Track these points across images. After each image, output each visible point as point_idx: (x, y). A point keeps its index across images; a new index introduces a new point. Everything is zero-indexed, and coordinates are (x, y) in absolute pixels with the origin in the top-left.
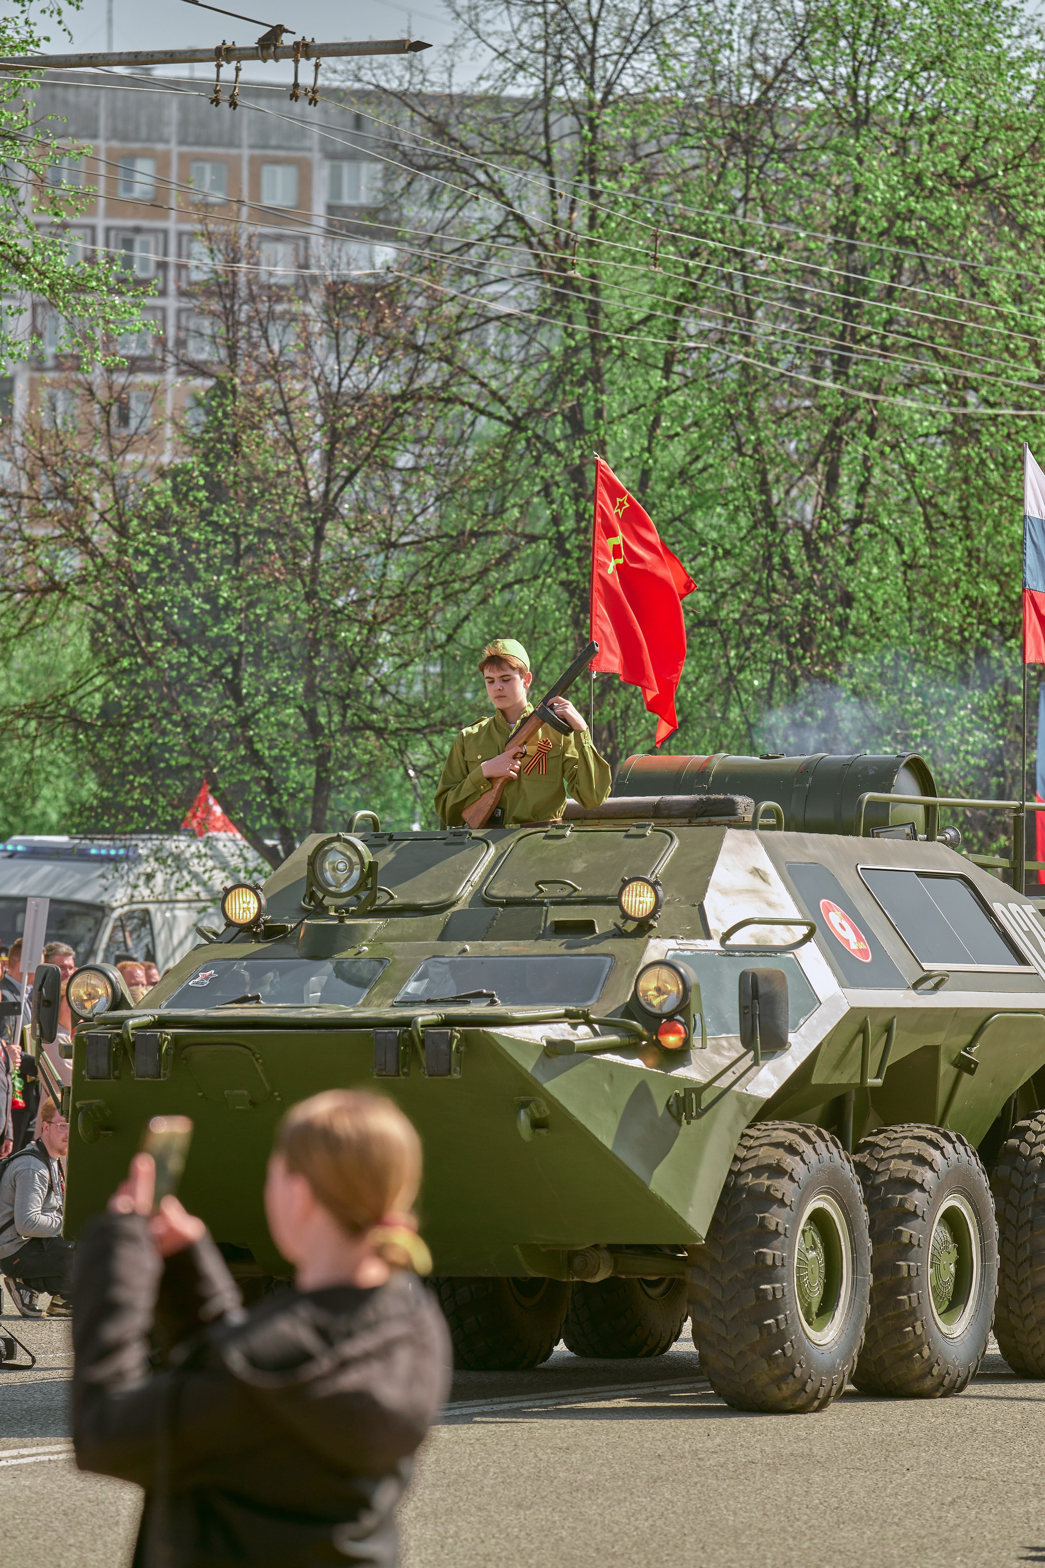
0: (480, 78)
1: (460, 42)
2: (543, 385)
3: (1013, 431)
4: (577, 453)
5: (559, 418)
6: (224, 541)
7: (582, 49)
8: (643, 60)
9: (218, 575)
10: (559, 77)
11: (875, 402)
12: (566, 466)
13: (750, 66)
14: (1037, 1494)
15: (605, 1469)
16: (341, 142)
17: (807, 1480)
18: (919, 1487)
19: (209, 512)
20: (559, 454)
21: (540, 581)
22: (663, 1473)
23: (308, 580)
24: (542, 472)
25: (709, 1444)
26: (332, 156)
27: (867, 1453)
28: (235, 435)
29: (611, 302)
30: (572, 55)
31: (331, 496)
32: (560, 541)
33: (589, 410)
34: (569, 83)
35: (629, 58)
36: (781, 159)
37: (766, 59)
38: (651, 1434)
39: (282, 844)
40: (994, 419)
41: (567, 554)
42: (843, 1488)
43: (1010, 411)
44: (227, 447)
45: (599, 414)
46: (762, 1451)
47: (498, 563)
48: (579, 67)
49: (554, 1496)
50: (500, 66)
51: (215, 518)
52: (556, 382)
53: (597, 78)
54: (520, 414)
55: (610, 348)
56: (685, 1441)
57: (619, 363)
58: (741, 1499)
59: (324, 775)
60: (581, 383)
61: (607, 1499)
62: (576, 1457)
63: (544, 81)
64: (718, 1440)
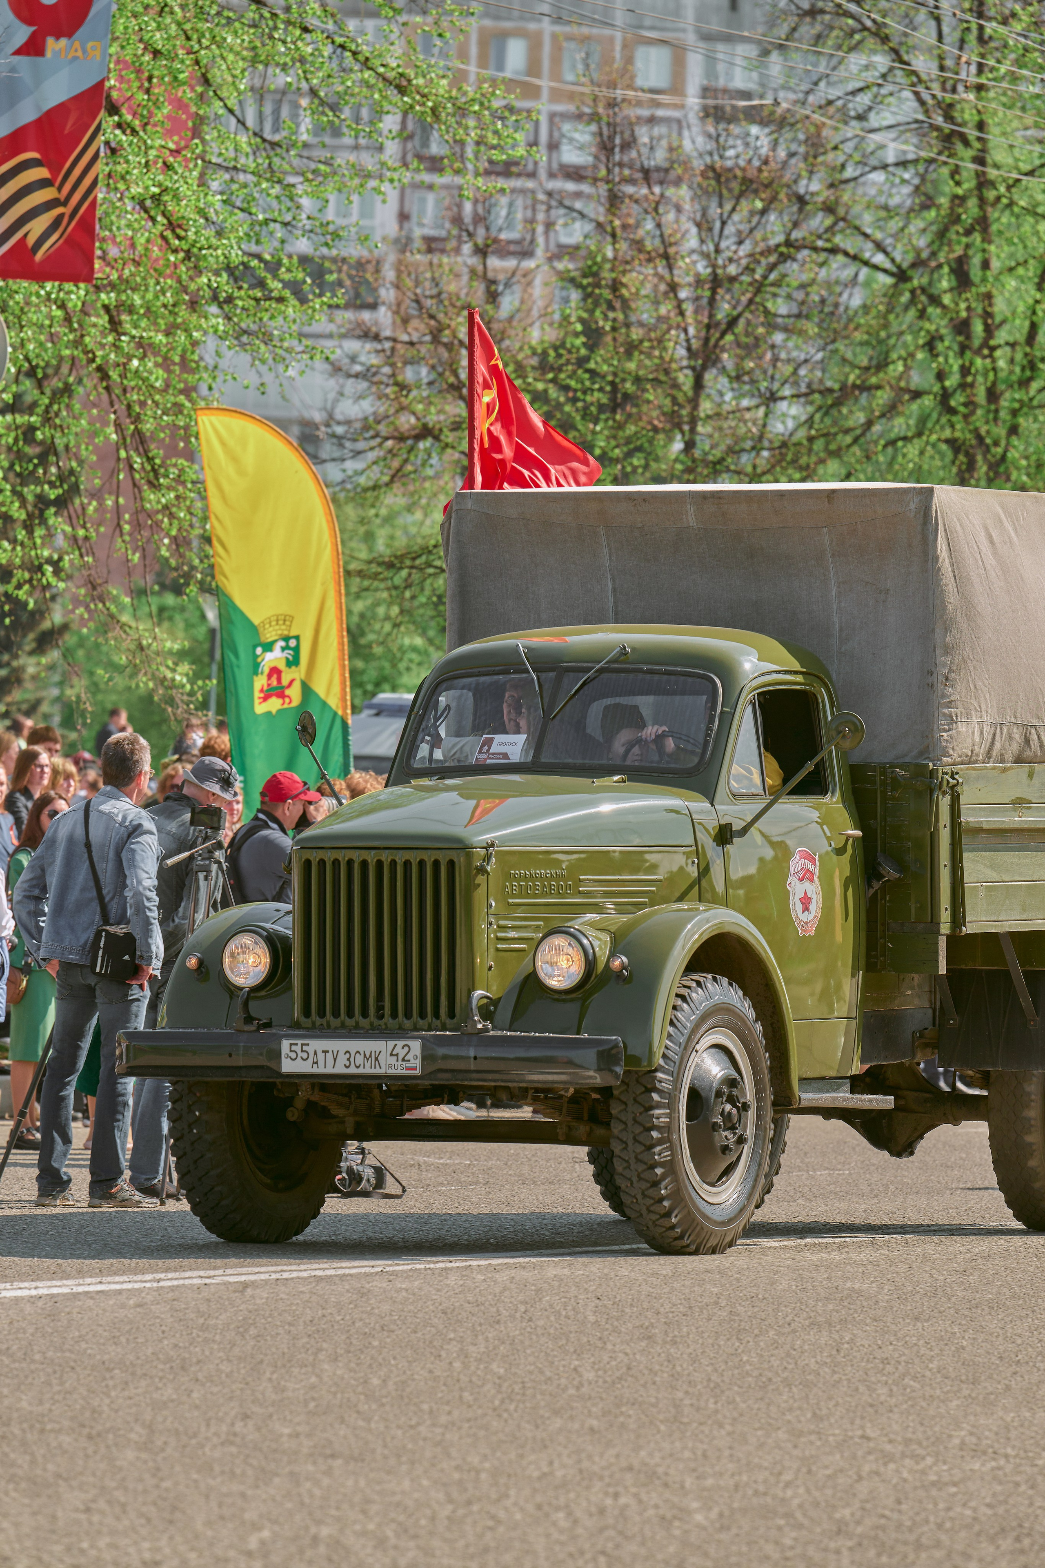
2: (929, 236)
4: (963, 306)
5: (946, 269)
6: (601, 389)
9: (595, 424)
12: (951, 319)
16: (715, 26)
19: (587, 359)
20: (944, 307)
21: (924, 438)
23: (686, 428)
24: (927, 325)
26: (707, 37)
28: (614, 280)
29: (998, 155)
31: (712, 341)
32: (945, 396)
33: (976, 260)
41: (953, 411)
44: (607, 294)
45: (986, 265)
47: (883, 415)
49: (952, 1311)
51: (592, 365)
52: (942, 234)
54: (905, 265)
55: (998, 199)
57: (1007, 212)
60: (968, 232)
62: (974, 1279)
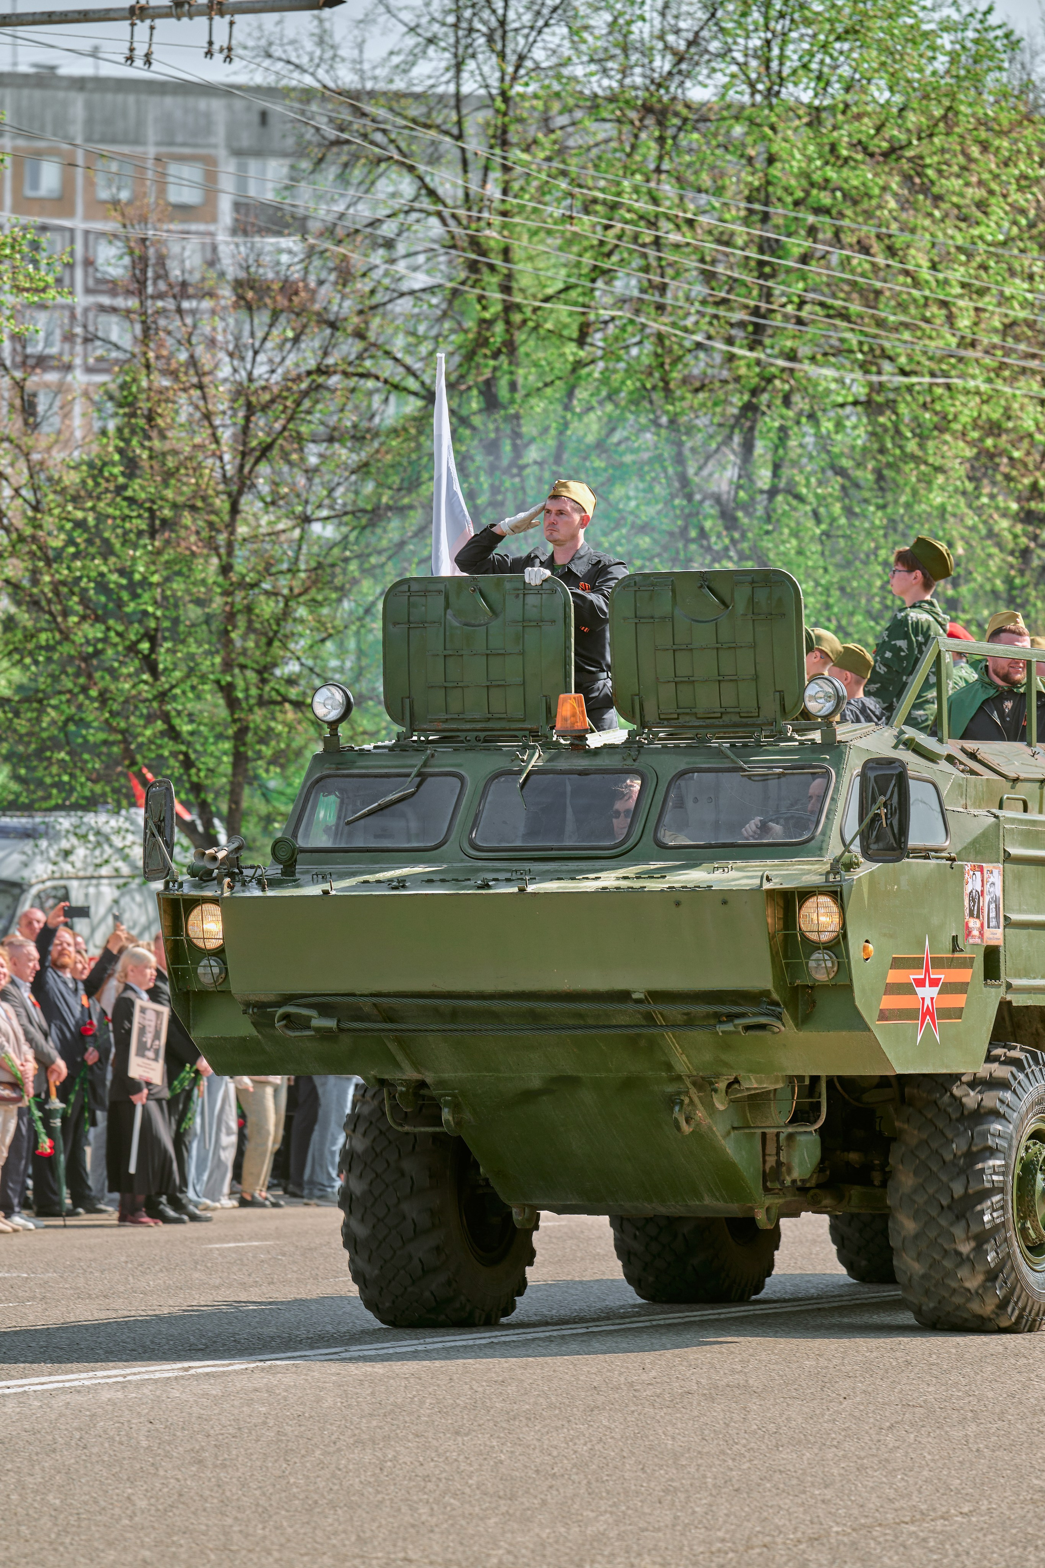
0: (392, 53)
1: (371, 17)
2: (457, 359)
3: (928, 399)
4: (491, 426)
5: (475, 392)
6: (139, 516)
7: (494, 23)
8: (554, 34)
9: (135, 550)
10: (470, 51)
11: (792, 370)
13: (661, 37)
14: (974, 1419)
15: (541, 1400)
16: (246, 140)
17: (744, 1408)
18: (857, 1414)
19: (124, 487)
22: (599, 1403)
23: (223, 551)
25: (644, 1377)
26: (238, 153)
27: (803, 1384)
28: (150, 410)
29: (523, 279)
30: (484, 29)
31: (246, 470)
33: (503, 383)
34: (480, 57)
35: (540, 32)
36: (695, 129)
37: (677, 32)
38: (585, 1369)
39: (201, 817)
40: (910, 389)
42: (781, 1415)
43: (927, 380)
44: (142, 422)
45: (513, 387)
46: (698, 1383)
48: (490, 39)
49: (491, 1424)
50: (411, 41)
51: (129, 493)
52: (470, 356)
53: (508, 51)
55: (524, 322)
56: (621, 1374)
57: (534, 335)
58: (679, 1425)
59: (242, 749)
60: (496, 355)
61: (544, 1426)
62: (511, 1389)
63: (456, 55)
64: (653, 1373)
